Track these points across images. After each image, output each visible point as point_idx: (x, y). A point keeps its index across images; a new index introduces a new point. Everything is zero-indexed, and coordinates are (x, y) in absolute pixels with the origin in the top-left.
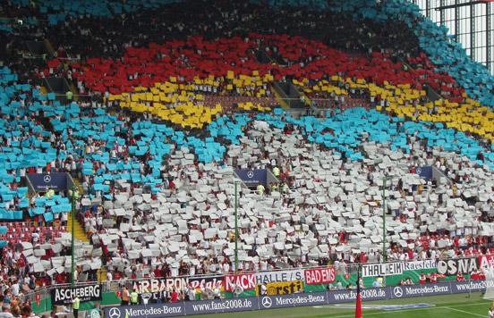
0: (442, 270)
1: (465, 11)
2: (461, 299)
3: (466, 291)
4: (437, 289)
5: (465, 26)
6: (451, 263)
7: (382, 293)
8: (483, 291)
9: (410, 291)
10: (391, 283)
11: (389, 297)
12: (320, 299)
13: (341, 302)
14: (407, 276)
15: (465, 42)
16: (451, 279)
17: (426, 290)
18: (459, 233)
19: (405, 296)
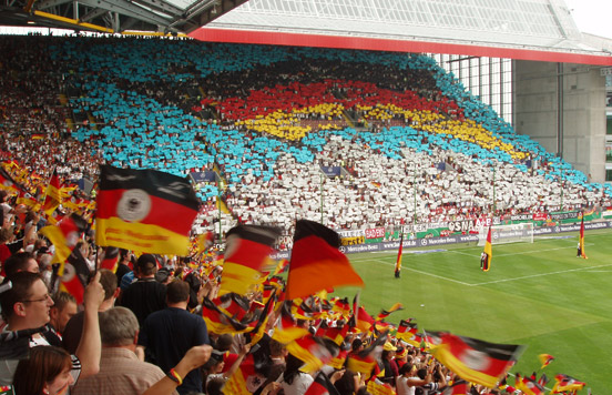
0: (452, 228)
1: (465, 63)
2: (464, 246)
3: (467, 241)
4: (449, 240)
5: (465, 73)
6: (457, 224)
7: (414, 243)
8: (477, 241)
9: (431, 242)
10: (420, 237)
11: (418, 246)
12: (375, 247)
13: (388, 249)
14: (430, 232)
15: (465, 83)
16: (458, 234)
17: (442, 241)
18: (463, 204)
19: (429, 245)
